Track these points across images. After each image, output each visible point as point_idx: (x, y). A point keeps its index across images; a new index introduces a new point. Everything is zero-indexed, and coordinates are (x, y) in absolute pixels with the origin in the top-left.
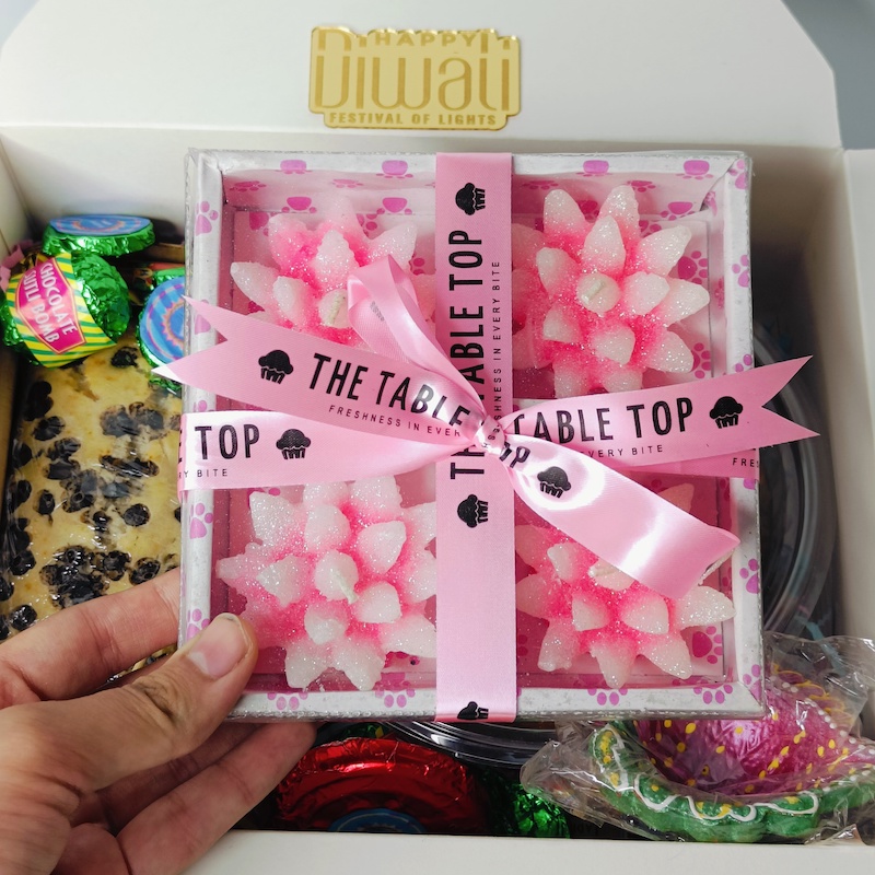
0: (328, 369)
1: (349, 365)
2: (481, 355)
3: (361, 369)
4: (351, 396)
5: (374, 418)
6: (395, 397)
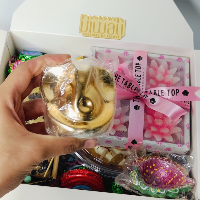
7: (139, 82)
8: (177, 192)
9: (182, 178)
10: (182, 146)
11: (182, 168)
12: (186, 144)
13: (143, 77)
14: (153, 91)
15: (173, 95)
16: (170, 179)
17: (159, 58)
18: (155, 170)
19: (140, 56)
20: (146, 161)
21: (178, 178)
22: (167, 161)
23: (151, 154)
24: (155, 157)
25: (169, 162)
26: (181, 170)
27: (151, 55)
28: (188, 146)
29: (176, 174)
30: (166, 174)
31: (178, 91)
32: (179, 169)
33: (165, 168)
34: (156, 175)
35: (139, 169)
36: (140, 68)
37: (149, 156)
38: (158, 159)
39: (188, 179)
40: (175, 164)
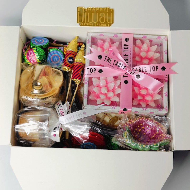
0: (107, 58)
1: (110, 58)
2: (128, 61)
3: (111, 59)
4: (110, 63)
5: (113, 67)
6: (116, 64)
7: (127, 60)
8: (158, 146)
9: (162, 134)
10: (162, 110)
11: (162, 126)
12: (165, 108)
13: (130, 55)
14: (138, 69)
15: (154, 71)
16: (154, 135)
17: (142, 38)
18: (142, 128)
19: (127, 38)
20: (135, 122)
21: (159, 134)
22: (151, 122)
23: (138, 116)
24: (142, 118)
25: (152, 122)
26: (161, 128)
27: (136, 36)
28: (166, 110)
29: (158, 131)
30: (151, 131)
31: (157, 67)
32: (160, 128)
33: (150, 127)
34: (143, 132)
35: (130, 129)
36: (127, 48)
37: (137, 118)
38: (144, 120)
39: (166, 135)
40: (157, 123)
